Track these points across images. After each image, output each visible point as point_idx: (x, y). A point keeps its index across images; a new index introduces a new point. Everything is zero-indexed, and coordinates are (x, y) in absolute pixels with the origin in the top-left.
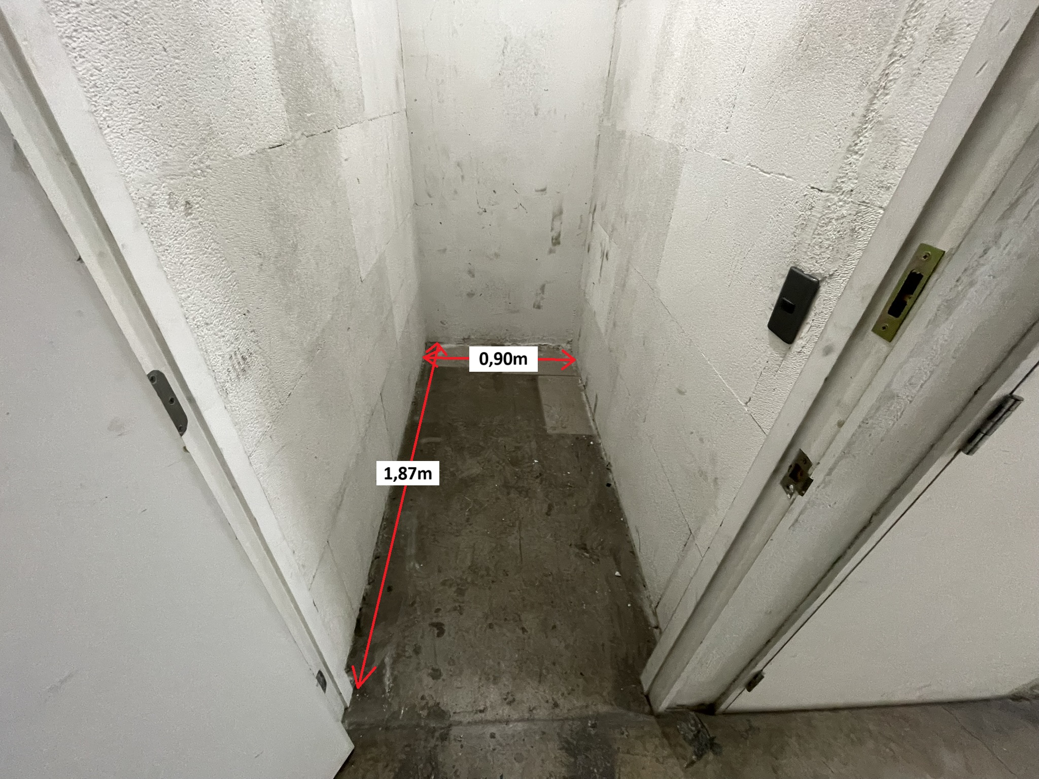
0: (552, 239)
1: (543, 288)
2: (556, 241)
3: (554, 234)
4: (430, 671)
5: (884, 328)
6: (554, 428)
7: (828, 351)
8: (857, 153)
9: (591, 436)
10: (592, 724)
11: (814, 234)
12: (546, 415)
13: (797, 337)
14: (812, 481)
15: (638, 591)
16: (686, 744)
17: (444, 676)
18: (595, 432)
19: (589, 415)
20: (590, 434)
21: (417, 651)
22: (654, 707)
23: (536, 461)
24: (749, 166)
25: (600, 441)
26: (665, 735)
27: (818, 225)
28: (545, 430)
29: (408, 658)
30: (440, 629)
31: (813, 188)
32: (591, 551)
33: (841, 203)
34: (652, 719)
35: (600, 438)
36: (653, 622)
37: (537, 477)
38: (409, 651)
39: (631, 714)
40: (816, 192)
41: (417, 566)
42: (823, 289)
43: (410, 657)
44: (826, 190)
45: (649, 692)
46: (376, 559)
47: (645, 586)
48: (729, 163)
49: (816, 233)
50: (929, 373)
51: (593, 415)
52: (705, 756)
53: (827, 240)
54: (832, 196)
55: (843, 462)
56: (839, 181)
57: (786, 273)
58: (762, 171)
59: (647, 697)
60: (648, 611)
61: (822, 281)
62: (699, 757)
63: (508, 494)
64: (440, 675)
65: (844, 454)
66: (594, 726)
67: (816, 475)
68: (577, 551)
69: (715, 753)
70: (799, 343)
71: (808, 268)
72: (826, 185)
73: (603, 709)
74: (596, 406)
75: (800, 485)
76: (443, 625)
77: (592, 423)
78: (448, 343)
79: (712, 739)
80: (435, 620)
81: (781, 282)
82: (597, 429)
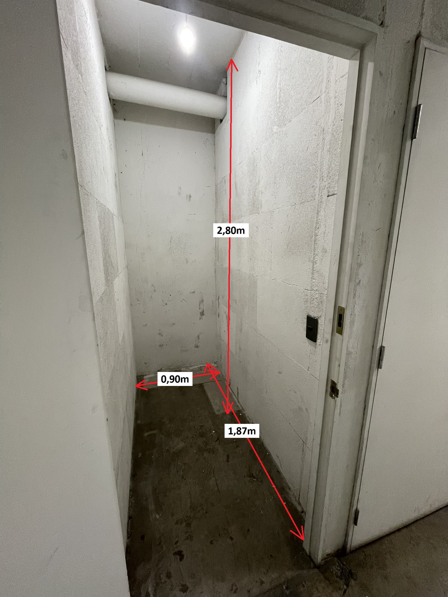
0: (200, 313)
1: (198, 337)
2: (202, 314)
3: (201, 311)
4: (180, 587)
5: (339, 331)
6: (219, 411)
7: (327, 341)
8: (314, 279)
9: (239, 411)
10: (286, 587)
11: (310, 304)
12: (213, 404)
13: (317, 340)
14: (339, 390)
15: (287, 493)
16: (338, 579)
17: (190, 588)
18: (241, 408)
19: (236, 399)
20: (238, 410)
21: (169, 576)
22: (315, 561)
23: (214, 432)
24: (282, 282)
25: (245, 413)
26: (326, 578)
27: (311, 301)
28: (214, 413)
29: (164, 583)
30: (180, 554)
31: (305, 289)
32: (256, 477)
33: (315, 294)
34: (316, 570)
35: (244, 411)
36: (299, 509)
37: (217, 441)
38: (164, 577)
39: (305, 572)
40: (307, 291)
41: (157, 516)
42: (319, 321)
43: (166, 582)
44: (310, 290)
45: (310, 553)
46: (129, 520)
47: (289, 489)
48: (275, 281)
49: (311, 303)
50: (357, 343)
51: (238, 399)
52: (350, 583)
53: (315, 305)
54: (312, 292)
55: (346, 381)
56: (312, 287)
57: (306, 317)
58: (287, 284)
59: (310, 557)
60: (296, 503)
61: (318, 319)
62: (348, 586)
63: (203, 454)
64: (187, 588)
65: (345, 378)
66: (287, 588)
67: (339, 387)
68: (249, 479)
69: (355, 580)
70: (318, 341)
71: (313, 315)
72: (309, 288)
73: (289, 574)
74: (238, 393)
75: (336, 393)
76: (182, 552)
77: (238, 404)
78: (149, 374)
79: (350, 571)
80: (176, 550)
81: (306, 320)
82: (241, 406)
